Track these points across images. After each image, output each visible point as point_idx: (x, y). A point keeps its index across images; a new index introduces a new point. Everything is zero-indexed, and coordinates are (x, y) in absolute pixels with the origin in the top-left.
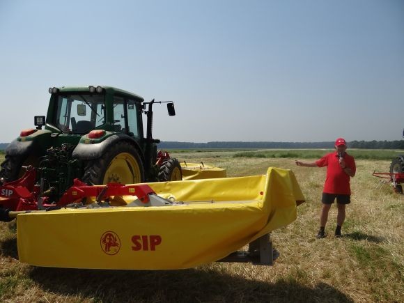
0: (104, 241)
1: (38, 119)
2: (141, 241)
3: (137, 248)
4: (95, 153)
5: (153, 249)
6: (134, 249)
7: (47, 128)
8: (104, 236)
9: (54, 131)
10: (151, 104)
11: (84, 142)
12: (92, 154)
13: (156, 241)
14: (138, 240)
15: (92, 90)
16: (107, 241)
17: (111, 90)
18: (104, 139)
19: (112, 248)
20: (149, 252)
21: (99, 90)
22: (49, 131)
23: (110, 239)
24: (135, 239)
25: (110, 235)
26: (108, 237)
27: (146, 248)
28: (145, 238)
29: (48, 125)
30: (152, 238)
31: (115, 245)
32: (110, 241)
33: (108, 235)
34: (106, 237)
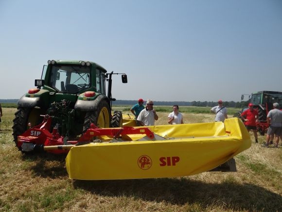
0: (140, 161)
1: (38, 81)
2: (166, 161)
3: (164, 164)
4: (92, 107)
5: (174, 164)
6: (161, 165)
7: (44, 88)
8: (140, 159)
9: (51, 91)
10: (111, 75)
11: (82, 99)
12: (90, 107)
13: (176, 160)
14: (164, 160)
15: (83, 64)
16: (143, 161)
17: (94, 64)
18: (96, 98)
19: (146, 166)
20: (172, 166)
21: (88, 64)
22: (47, 91)
23: (145, 160)
24: (162, 159)
25: (145, 157)
26: (143, 159)
27: (169, 164)
28: (169, 158)
29: (45, 86)
30: (174, 158)
31: (148, 163)
32: (144, 161)
33: (143, 157)
34: (142, 159)
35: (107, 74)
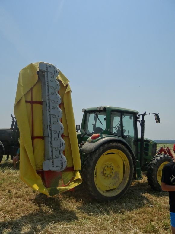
1: (77, 126)
7: (81, 131)
9: (83, 133)
10: (143, 115)
11: (88, 141)
15: (98, 109)
17: (109, 108)
18: (99, 140)
21: (102, 109)
35: (139, 115)
